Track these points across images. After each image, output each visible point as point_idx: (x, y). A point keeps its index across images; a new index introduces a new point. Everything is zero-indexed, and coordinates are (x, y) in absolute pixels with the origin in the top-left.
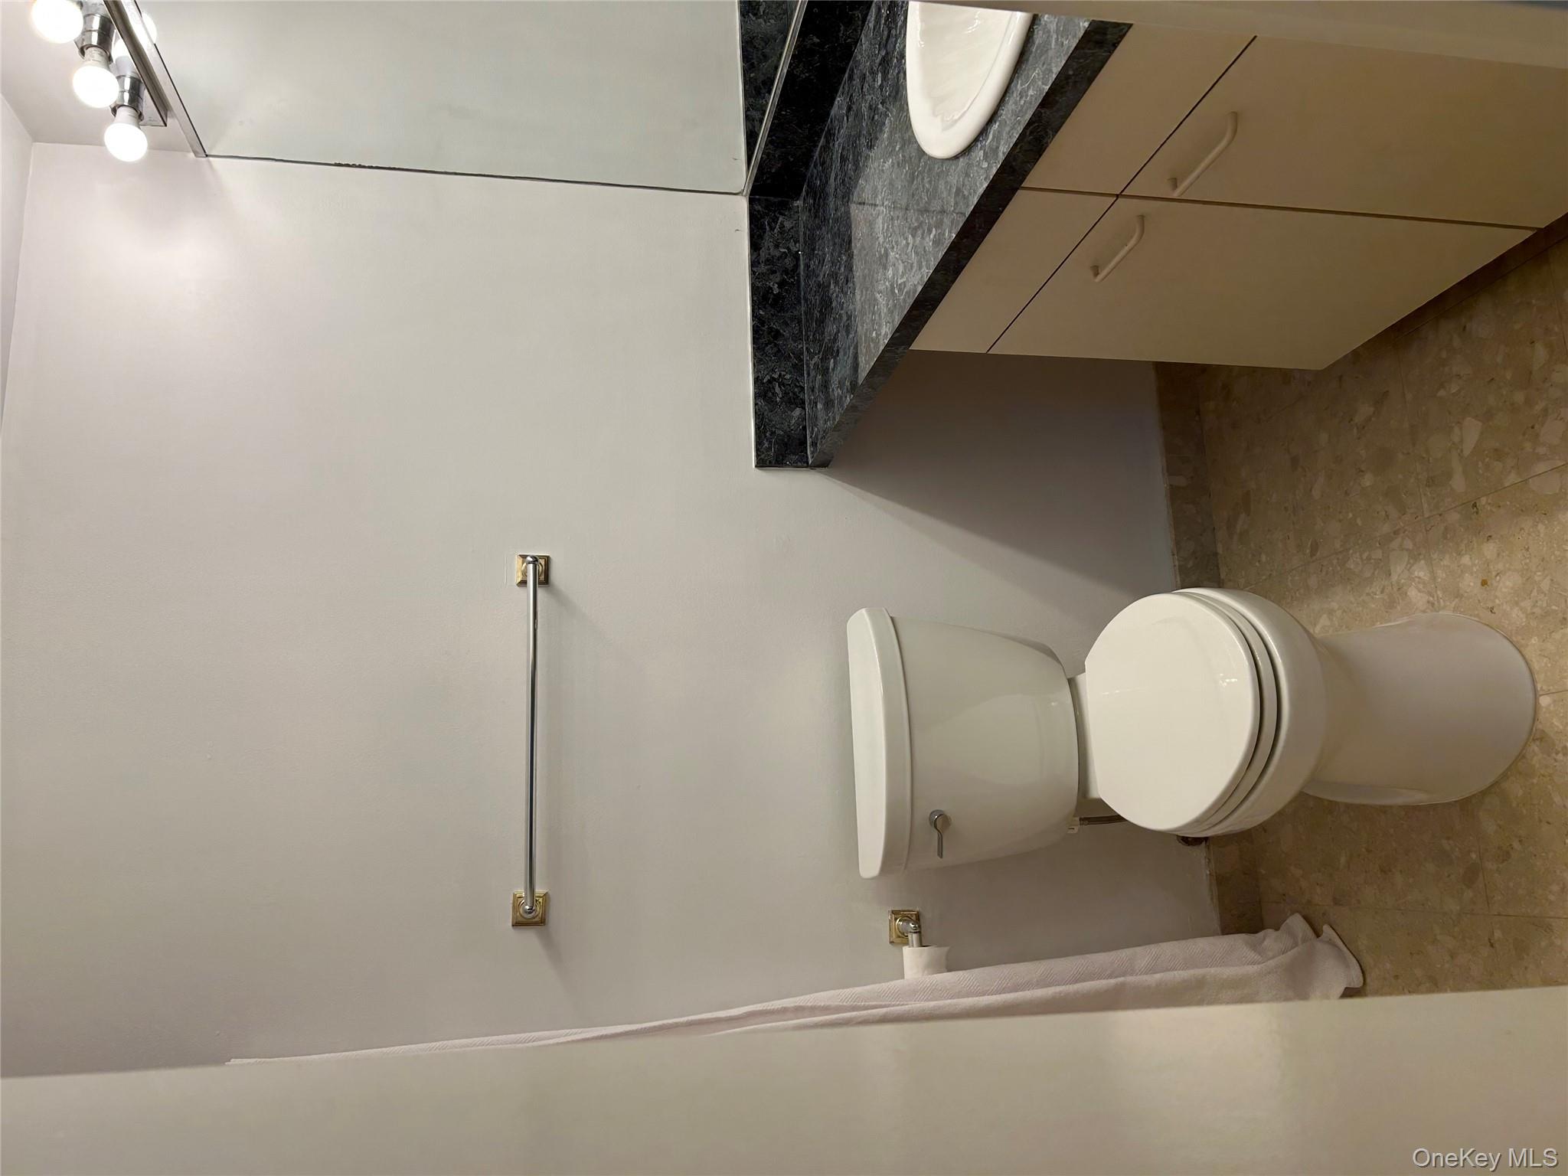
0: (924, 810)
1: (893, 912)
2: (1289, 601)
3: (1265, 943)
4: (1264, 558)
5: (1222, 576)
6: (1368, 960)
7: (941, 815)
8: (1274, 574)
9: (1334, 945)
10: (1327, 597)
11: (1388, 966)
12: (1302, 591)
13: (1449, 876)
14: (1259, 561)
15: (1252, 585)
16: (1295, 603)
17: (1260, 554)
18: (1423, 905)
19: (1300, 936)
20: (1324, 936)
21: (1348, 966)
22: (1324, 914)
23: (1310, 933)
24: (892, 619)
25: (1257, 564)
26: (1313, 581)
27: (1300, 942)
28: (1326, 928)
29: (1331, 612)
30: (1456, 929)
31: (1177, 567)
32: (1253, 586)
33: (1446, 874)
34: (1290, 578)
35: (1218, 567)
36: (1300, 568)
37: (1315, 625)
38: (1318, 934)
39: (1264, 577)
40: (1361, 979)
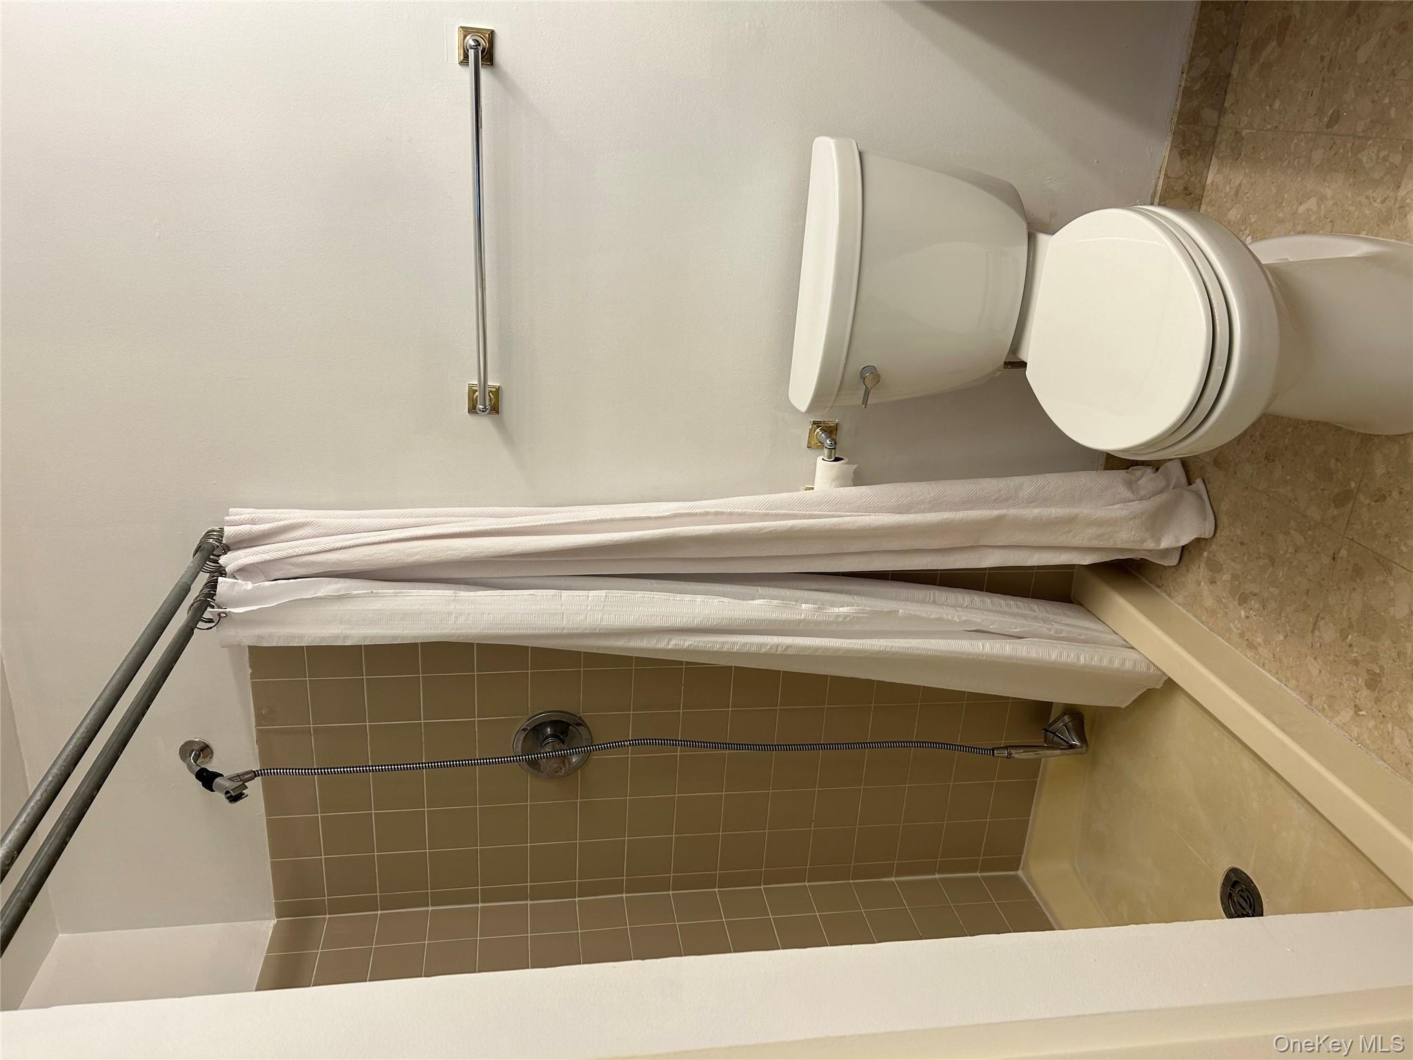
0: (856, 366)
1: (814, 423)
2: (1285, 164)
3: (1141, 481)
4: (1277, 105)
5: (1227, 104)
6: (1224, 520)
7: (872, 370)
8: (1281, 127)
9: (1200, 497)
10: (1324, 180)
11: (1239, 532)
12: (1302, 161)
13: (1323, 490)
14: (1270, 106)
15: (1253, 129)
16: (1290, 171)
17: (1275, 98)
18: (1290, 501)
19: (1174, 482)
20: (1193, 486)
21: (1205, 519)
22: (1201, 468)
23: (1184, 480)
24: (860, 153)
25: (1268, 108)
26: (1318, 156)
27: (1171, 487)
28: (1199, 482)
29: (1322, 198)
30: (1310, 533)
31: (1182, 89)
32: (1254, 131)
33: (1322, 487)
34: (1296, 141)
35: (1226, 91)
36: (1310, 135)
37: (1301, 204)
38: (1190, 483)
39: (1269, 127)
40: (1212, 533)
